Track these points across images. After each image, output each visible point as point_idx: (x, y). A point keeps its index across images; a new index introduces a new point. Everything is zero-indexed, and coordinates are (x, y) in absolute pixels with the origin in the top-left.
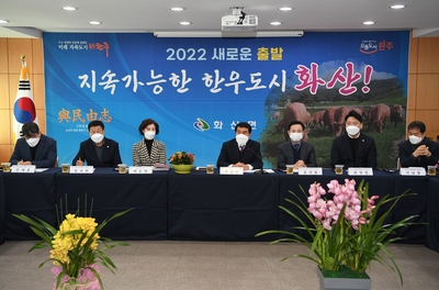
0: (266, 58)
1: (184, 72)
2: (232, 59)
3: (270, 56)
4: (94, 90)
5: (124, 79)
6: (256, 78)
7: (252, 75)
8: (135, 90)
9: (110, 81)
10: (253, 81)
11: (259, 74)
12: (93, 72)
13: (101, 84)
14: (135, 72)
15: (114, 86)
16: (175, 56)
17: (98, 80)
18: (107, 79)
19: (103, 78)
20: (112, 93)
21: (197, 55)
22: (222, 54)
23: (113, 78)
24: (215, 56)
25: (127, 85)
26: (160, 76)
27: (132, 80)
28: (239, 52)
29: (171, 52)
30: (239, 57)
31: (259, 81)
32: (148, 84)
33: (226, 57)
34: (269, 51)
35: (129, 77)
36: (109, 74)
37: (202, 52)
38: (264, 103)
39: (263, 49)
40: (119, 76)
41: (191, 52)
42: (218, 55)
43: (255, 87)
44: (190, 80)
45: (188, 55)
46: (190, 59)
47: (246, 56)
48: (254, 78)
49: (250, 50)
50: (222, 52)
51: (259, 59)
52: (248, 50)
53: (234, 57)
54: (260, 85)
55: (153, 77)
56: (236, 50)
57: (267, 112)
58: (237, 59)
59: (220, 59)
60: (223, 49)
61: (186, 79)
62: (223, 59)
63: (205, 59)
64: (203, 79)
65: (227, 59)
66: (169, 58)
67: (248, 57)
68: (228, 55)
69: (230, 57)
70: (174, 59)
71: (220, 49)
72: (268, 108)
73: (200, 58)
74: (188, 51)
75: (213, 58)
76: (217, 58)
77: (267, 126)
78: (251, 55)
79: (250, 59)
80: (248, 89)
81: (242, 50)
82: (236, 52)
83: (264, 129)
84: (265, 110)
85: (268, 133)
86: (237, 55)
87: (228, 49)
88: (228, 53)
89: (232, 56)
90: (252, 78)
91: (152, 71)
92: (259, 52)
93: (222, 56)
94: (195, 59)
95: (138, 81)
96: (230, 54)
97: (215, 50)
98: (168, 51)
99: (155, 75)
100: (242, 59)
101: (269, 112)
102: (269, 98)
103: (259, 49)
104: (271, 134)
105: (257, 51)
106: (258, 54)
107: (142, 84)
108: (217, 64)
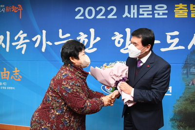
0: (185, 15)
1: (92, 31)
2: (145, 16)
3: (189, 13)
4: (8, 50)
5: (34, 39)
6: (173, 37)
7: (169, 35)
8: (43, 50)
9: (21, 41)
10: (169, 41)
11: (176, 33)
12: (8, 33)
13: (14, 44)
14: (44, 32)
15: (25, 46)
16: (83, 15)
17: (12, 40)
18: (19, 39)
19: (16, 38)
20: (23, 52)
21: (107, 13)
22: (134, 11)
23: (25, 38)
24: (126, 14)
25: (37, 45)
26: (68, 35)
27: (41, 39)
28: (154, 9)
29: (80, 11)
30: (153, 14)
31: (176, 40)
32: (56, 43)
33: (138, 14)
34: (188, 8)
35: (39, 36)
36: (22, 35)
37: (112, 10)
38: (182, 65)
39: (181, 6)
40: (29, 37)
41: (101, 10)
42: (129, 12)
43: (172, 48)
44: (98, 39)
45: (97, 13)
46: (99, 17)
47: (161, 14)
48: (170, 37)
49: (165, 7)
50: (134, 9)
51: (176, 16)
52: (163, 7)
53: (148, 14)
54: (177, 45)
55: (61, 36)
56: (150, 6)
57: (186, 76)
58: (151, 16)
59: (132, 17)
60: (136, 6)
61: (95, 39)
62: (136, 16)
63: (116, 17)
64: (113, 38)
65: (140, 17)
66: (77, 17)
67: (164, 14)
68: (141, 12)
69: (143, 15)
70: (83, 18)
71: (132, 6)
72: (187, 72)
73: (110, 16)
74: (98, 9)
75: (124, 16)
76: (129, 16)
77: (184, 93)
78: (167, 12)
79: (166, 17)
80: (163, 50)
81: (156, 7)
82: (150, 9)
83: (182, 95)
84: (183, 74)
85: (186, 100)
86: (151, 13)
87: (141, 6)
88: (141, 10)
89: (145, 13)
90: (168, 38)
91: (60, 31)
92: (176, 9)
93: (134, 13)
94: (104, 17)
95: (47, 41)
96: (143, 11)
97: (126, 7)
98: (76, 10)
99: (63, 34)
100: (156, 16)
101: (188, 77)
102: (188, 61)
103: (176, 6)
104: (189, 102)
105: (174, 8)
106: (175, 11)
107: (50, 44)
108: (129, 22)
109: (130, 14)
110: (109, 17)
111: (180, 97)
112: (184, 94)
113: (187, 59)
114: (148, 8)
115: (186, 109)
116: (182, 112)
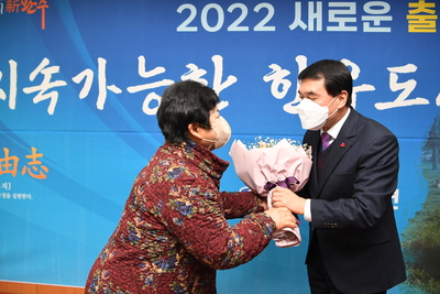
0: (431, 27)
1: (218, 60)
2: (342, 28)
4: (12, 105)
5: (77, 79)
6: (403, 78)
7: (394, 72)
8: (100, 105)
9: (46, 85)
10: (394, 86)
11: (411, 68)
12: (13, 64)
13: (27, 90)
14: (102, 62)
15: (54, 96)
16: (197, 22)
17: (23, 81)
18: (40, 78)
19: (32, 77)
20: (51, 110)
21: (253, 19)
22: (315, 15)
23: (54, 77)
24: (298, 22)
25: (84, 94)
26: (160, 70)
27: (95, 79)
28: (360, 12)
29: (187, 12)
30: (359, 24)
31: (411, 85)
32: (132, 90)
33: (326, 22)
35: (89, 73)
36: (46, 68)
37: (264, 12)
38: (422, 142)
39: (422, 5)
40: (66, 73)
41: (238, 12)
42: (305, 18)
43: (400, 102)
44: (232, 80)
45: (230, 18)
46: (233, 28)
47: (377, 23)
48: (397, 77)
49: (387, 7)
50: (315, 11)
51: (411, 29)
52: (382, 8)
53: (347, 24)
54: (412, 96)
55: (142, 73)
56: (353, 5)
57: (431, 166)
58: (354, 29)
59: (311, 28)
60: (319, 4)
61: (224, 79)
62: (319, 28)
63: (273, 29)
64: (266, 79)
65: (329, 29)
66: (183, 28)
67: (383, 24)
68: (332, 19)
69: (337, 24)
70: (195, 29)
71: (311, 4)
72: (433, 157)
73: (260, 27)
74: (230, 9)
75: (292, 27)
76: (304, 26)
77: (427, 203)
78: (390, 18)
79: (388, 30)
80: (380, 106)
81: (366, 7)
82: (353, 11)
83: (420, 209)
84: (424, 161)
85: (430, 220)
86: (354, 20)
87: (331, 4)
88: (332, 13)
89: (341, 21)
90: (393, 78)
91: (142, 60)
92: (410, 12)
93: (315, 20)
94: (246, 29)
95: (108, 83)
96: (336, 16)
97: (298, 5)
98: (180, 10)
99: (148, 69)
100: (367, 28)
101: (435, 167)
102: (437, 131)
103: (411, 5)
104: (436, 223)
105: (406, 10)
106: (408, 17)
107: (117, 91)
108: (303, 40)
109: (307, 24)
110: (257, 28)
111: (418, 214)
112: (425, 205)
113: (434, 127)
114: (348, 8)
115: (429, 240)
116: (420, 246)
